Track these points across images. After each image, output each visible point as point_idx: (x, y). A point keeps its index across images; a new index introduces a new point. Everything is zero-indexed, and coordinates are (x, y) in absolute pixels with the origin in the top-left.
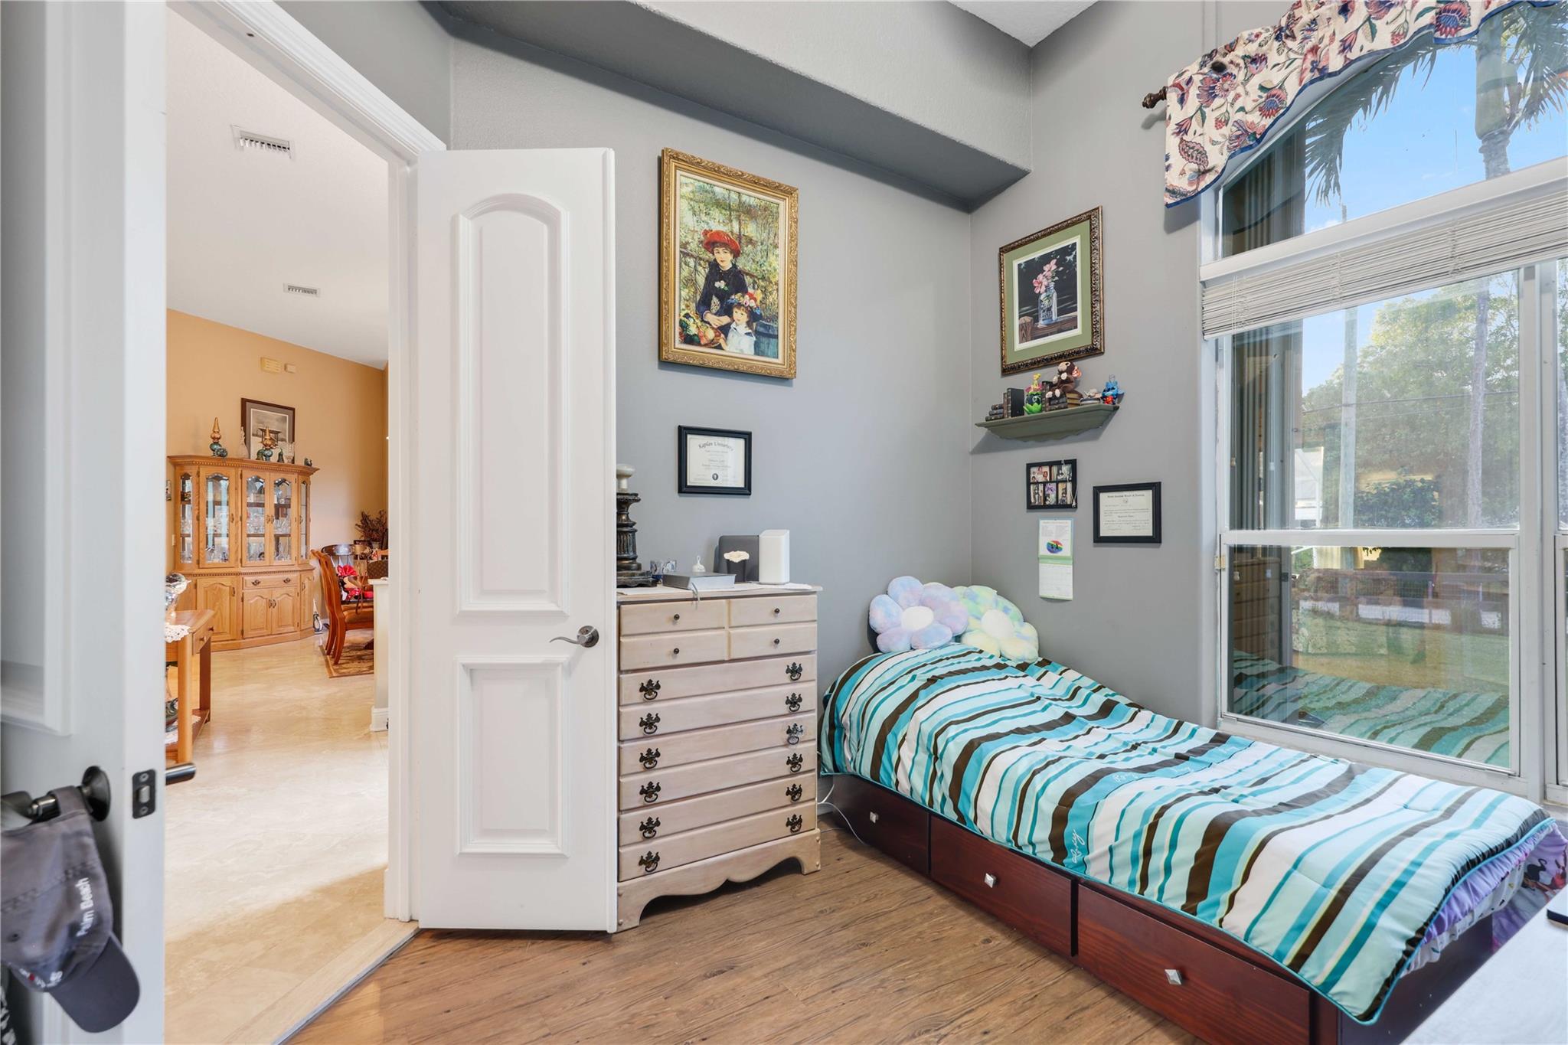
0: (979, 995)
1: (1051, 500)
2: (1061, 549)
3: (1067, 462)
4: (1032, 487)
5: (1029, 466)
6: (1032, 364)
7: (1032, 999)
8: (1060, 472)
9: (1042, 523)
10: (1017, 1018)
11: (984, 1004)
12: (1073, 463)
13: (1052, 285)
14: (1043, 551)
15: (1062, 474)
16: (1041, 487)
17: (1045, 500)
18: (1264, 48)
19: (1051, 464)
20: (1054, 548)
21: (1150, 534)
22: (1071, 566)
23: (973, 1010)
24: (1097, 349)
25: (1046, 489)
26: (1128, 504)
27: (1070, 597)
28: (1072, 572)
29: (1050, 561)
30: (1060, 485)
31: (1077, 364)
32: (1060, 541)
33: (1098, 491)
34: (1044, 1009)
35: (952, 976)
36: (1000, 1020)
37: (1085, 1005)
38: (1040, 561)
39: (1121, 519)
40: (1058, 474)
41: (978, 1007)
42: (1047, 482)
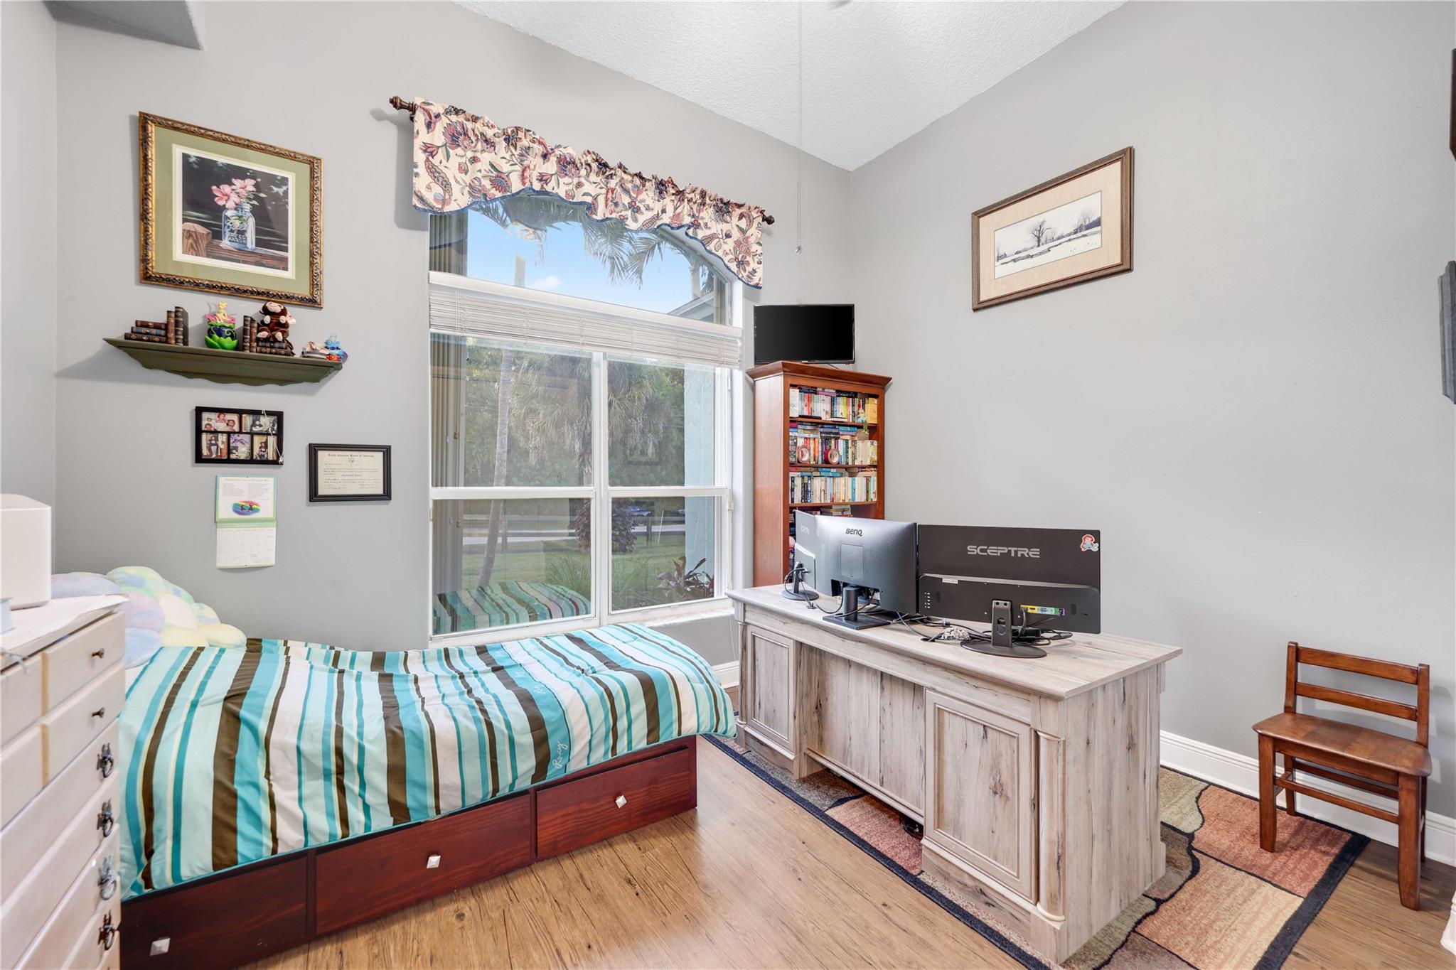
0: (538, 940)
1: (242, 452)
2: (257, 511)
3: (269, 413)
4: (204, 436)
5: (199, 411)
6: (208, 286)
7: (558, 904)
8: (257, 423)
9: (222, 480)
10: (578, 921)
11: (552, 939)
12: (279, 416)
13: (247, 207)
14: (225, 511)
15: (261, 426)
16: (222, 438)
17: (229, 452)
18: (497, 139)
19: (240, 412)
20: (245, 509)
21: (381, 492)
22: (275, 529)
23: (557, 950)
24: (316, 302)
25: (231, 441)
26: (355, 463)
27: (272, 562)
28: (275, 535)
29: (237, 525)
30: (256, 438)
31: (289, 309)
32: (254, 500)
33: (314, 450)
34: (573, 900)
35: (500, 957)
36: (577, 933)
37: (578, 875)
38: (218, 525)
39: (345, 478)
40: (253, 425)
41: (555, 946)
42: (235, 433)
